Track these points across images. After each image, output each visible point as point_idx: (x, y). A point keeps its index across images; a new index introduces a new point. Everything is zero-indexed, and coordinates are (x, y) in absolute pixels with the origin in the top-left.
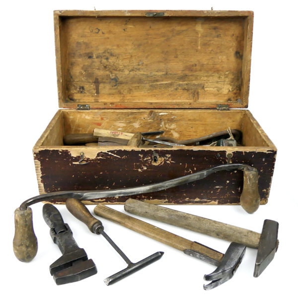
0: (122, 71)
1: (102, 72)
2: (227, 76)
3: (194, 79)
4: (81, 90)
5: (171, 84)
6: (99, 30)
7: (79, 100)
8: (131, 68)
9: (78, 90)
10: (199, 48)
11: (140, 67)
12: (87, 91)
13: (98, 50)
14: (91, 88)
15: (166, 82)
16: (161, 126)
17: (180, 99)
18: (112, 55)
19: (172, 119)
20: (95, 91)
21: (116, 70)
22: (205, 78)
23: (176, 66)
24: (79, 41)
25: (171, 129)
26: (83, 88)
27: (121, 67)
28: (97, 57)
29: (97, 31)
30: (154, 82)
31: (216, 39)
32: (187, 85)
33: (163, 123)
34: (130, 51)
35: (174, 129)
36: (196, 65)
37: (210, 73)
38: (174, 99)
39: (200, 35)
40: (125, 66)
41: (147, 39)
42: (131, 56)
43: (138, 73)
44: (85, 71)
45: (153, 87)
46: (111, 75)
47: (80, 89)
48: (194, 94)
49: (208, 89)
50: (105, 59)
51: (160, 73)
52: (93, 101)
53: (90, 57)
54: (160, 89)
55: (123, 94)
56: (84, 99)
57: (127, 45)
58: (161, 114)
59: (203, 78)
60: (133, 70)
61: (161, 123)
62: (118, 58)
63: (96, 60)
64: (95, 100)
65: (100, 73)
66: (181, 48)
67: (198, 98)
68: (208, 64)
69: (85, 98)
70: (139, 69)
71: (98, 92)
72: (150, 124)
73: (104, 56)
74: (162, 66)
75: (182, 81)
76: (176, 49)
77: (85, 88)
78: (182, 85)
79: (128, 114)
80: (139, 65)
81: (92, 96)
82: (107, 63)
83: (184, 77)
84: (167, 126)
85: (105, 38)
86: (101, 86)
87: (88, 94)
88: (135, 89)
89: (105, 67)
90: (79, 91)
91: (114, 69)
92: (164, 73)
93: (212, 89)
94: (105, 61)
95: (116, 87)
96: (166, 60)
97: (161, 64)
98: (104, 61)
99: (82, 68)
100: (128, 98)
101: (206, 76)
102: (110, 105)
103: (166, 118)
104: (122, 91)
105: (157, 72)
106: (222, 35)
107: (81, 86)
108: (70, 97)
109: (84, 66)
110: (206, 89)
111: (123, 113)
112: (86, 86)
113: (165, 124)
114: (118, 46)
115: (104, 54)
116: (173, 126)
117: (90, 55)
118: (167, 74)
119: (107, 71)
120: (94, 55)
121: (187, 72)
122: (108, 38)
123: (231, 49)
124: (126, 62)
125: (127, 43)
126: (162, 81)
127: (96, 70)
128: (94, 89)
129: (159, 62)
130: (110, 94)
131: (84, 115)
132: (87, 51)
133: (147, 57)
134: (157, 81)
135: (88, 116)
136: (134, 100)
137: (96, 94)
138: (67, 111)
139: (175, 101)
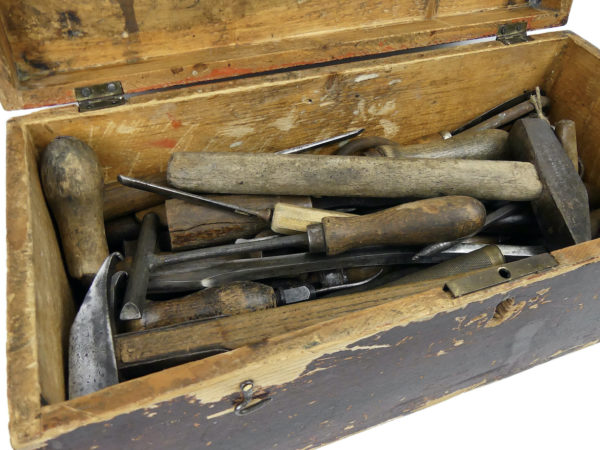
4: (69, 25)
7: (69, 63)
9: (56, 25)
12: (93, 26)
14: (104, 14)
16: (356, 113)
17: (390, 16)
19: (389, 88)
20: (121, 25)
25: (381, 117)
26: (73, 16)
33: (361, 104)
35: (388, 116)
38: (371, 19)
47: (62, 20)
52: (122, 60)
55: (219, 21)
56: (85, 59)
58: (358, 80)
61: (356, 105)
64: (125, 55)
67: (437, 7)
69: (88, 53)
71: (132, 27)
72: (325, 113)
77: (81, 14)
79: (259, 96)
81: (116, 43)
84: (371, 110)
87: (96, 36)
90: (59, 32)
100: (237, 32)
102: (195, 73)
103: (374, 87)
104: (215, 11)
107: (64, 8)
108: (34, 56)
111: (243, 94)
112: (85, 9)
113: (367, 107)
116: (389, 107)
128: (118, 16)
130: (175, 28)
131: (111, 124)
135: (128, 124)
136: (257, 36)
137: (126, 35)
138: (46, 120)
139: (375, 24)
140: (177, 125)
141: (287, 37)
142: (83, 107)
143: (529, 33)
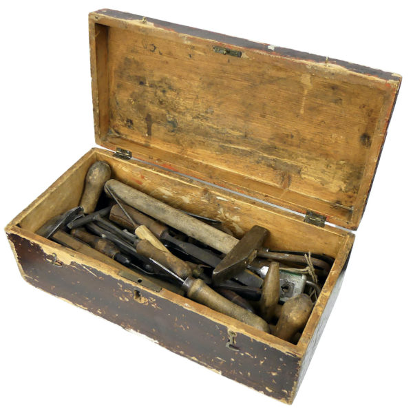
0: (184, 114)
1: (156, 108)
2: (340, 167)
3: (286, 155)
4: (129, 124)
5: (251, 153)
6: (155, 48)
7: (126, 135)
8: (195, 113)
9: (125, 122)
10: (302, 112)
11: (208, 115)
12: (137, 127)
13: (153, 76)
14: (141, 125)
15: (244, 148)
16: (219, 212)
17: (262, 177)
18: (170, 88)
19: (235, 210)
20: (146, 131)
21: (175, 111)
22: (305, 160)
23: (262, 130)
24: (129, 57)
25: (233, 221)
26: (131, 122)
27: (181, 108)
28: (151, 86)
29: (152, 48)
30: (225, 143)
31: (332, 104)
32: (274, 160)
33: (222, 210)
34: (197, 90)
35: (237, 223)
36: (292, 136)
37: (314, 155)
38: (252, 175)
39: (306, 92)
40: (187, 108)
41: (221, 77)
42: (197, 97)
43: (205, 124)
44: (135, 100)
45: (223, 150)
46: (167, 116)
47: (127, 121)
48: (283, 177)
49: (306, 176)
50: (161, 91)
51: (237, 133)
52: (143, 143)
53: (142, 83)
54: (233, 154)
55: (182, 145)
56: (131, 137)
57: (192, 79)
58: (218, 198)
59: (300, 158)
60: (197, 117)
61: (219, 209)
62: (178, 94)
63: (149, 89)
64: (145, 142)
65: (154, 109)
66: (272, 104)
67: (289, 185)
68: (312, 140)
69: (133, 135)
70: (206, 119)
71: (149, 133)
72: (204, 204)
73: (160, 87)
74: (240, 123)
75: (268, 154)
76: (264, 104)
77: (134, 122)
78: (267, 159)
80: (206, 112)
81: (143, 136)
82: (164, 98)
83: (270, 149)
84: (227, 215)
85: (163, 62)
86: (154, 126)
87: (137, 132)
88: (200, 144)
89: (161, 103)
90: (126, 125)
91: (172, 109)
92: (241, 134)
93: (313, 178)
94: (162, 93)
95: (173, 134)
96: (247, 117)
97: (239, 120)
98: (160, 93)
99: (131, 96)
100: (189, 153)
101: (306, 157)
103: (226, 205)
104: (181, 141)
105: (232, 129)
106: (343, 102)
107: (129, 118)
108: (116, 128)
109: (134, 93)
110: (303, 176)
112: (135, 121)
113: (225, 212)
114: (180, 77)
115: (160, 85)
116: (236, 218)
117: (141, 80)
118: (246, 136)
119: (162, 108)
120: (147, 82)
121: (277, 143)
122: (167, 63)
123: (356, 128)
124: (190, 103)
125: (193, 76)
126: (238, 144)
127: (149, 103)
128: (145, 128)
129: (237, 116)
130: (164, 140)
131: (120, 165)
132: (139, 74)
133: (219, 104)
134: (231, 142)
135: (126, 168)
136: (196, 158)
137: (147, 135)
138: (101, 154)
139: (253, 178)
140: (143, 177)
141: (209, 164)
142: (116, 155)
143: (326, 223)
